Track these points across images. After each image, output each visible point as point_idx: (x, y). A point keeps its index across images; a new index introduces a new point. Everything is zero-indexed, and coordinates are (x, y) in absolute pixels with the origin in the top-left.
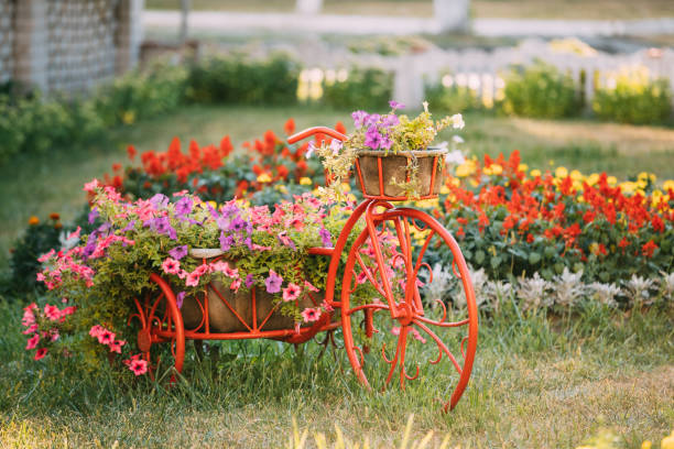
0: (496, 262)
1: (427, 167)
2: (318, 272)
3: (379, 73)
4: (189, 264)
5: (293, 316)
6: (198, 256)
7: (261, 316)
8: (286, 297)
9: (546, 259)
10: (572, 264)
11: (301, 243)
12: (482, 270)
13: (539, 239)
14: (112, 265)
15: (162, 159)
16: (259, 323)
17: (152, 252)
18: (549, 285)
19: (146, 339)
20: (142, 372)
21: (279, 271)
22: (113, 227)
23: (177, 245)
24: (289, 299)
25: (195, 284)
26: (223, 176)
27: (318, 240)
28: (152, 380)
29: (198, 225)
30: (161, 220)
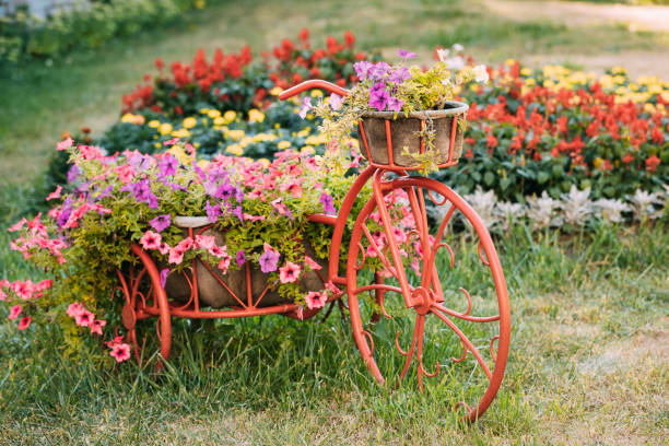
1: (445, 129)
2: (321, 240)
4: (173, 234)
6: (183, 225)
7: (257, 290)
8: (283, 278)
9: (554, 178)
10: (579, 182)
11: (300, 209)
12: (492, 192)
13: (547, 157)
14: (87, 237)
15: (187, 70)
16: (254, 298)
17: (130, 221)
18: (557, 204)
19: (130, 316)
20: (125, 358)
21: (274, 243)
22: (93, 188)
23: (159, 213)
24: (287, 280)
25: (179, 261)
26: (242, 84)
27: (319, 206)
28: (137, 364)
29: (182, 190)
30: (140, 185)
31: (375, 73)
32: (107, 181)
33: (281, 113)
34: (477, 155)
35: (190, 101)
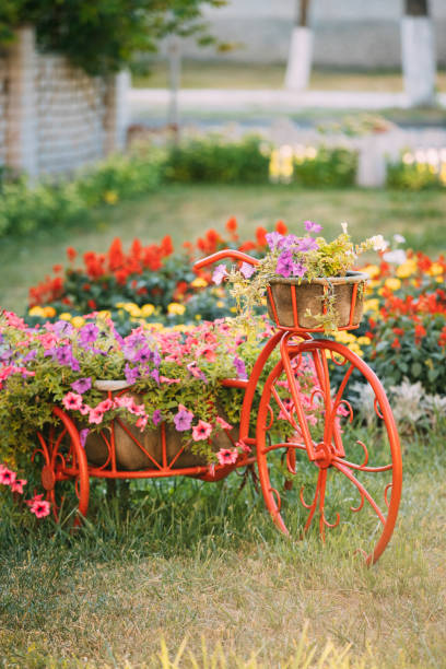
0: (433, 374)
1: (346, 295)
2: (233, 405)
3: (344, 152)
4: (93, 397)
5: (205, 456)
6: (103, 389)
7: (172, 453)
8: (196, 436)
11: (213, 374)
12: (418, 385)
14: (11, 399)
15: (102, 261)
16: (169, 460)
17: (53, 384)
19: (49, 477)
20: (44, 514)
21: (188, 405)
22: (16, 355)
23: (79, 377)
24: (200, 438)
25: (98, 421)
26: (163, 277)
27: (232, 371)
28: (55, 521)
29: (103, 354)
30: (63, 350)
31: (285, 245)
32: (29, 347)
33: (203, 305)
34: (405, 346)
35: (105, 295)
